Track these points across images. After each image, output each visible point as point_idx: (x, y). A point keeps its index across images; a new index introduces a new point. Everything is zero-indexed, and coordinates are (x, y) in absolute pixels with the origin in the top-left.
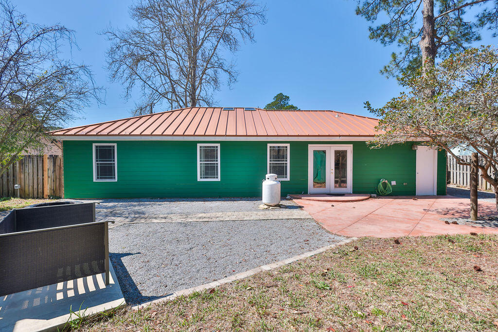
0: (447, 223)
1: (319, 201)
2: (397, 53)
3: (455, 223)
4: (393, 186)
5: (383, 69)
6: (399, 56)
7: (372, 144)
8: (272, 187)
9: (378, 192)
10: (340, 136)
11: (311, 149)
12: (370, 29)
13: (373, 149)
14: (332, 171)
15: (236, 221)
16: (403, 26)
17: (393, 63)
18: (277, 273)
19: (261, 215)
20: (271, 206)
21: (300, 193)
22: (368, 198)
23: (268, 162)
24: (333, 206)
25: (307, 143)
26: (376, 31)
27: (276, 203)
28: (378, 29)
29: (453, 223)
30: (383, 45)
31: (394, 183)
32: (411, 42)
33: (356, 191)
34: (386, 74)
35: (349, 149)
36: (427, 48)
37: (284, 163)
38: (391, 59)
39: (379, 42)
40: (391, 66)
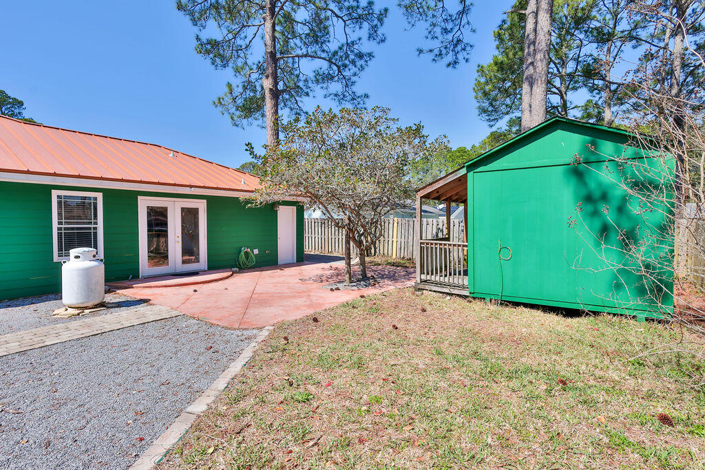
0: (332, 290)
1: (166, 286)
2: (234, 86)
3: (338, 289)
4: (256, 255)
5: (217, 101)
6: (236, 89)
7: (248, 201)
8: (87, 272)
9: (239, 264)
10: (191, 186)
11: (143, 204)
12: (198, 38)
13: (249, 208)
14: (177, 239)
15: (29, 353)
16: (237, 51)
17: (229, 95)
18: (225, 408)
19: (79, 329)
20: (86, 308)
21: (126, 278)
22: (232, 275)
23: (55, 225)
24: (195, 291)
25: (134, 195)
26: (205, 44)
27: (96, 302)
28: (209, 42)
29: (336, 289)
30: (213, 67)
31: (256, 251)
32: (250, 76)
33: (213, 267)
34: (220, 109)
35: (202, 206)
36: (271, 90)
37: (90, 228)
38: (227, 90)
39: (209, 61)
40: (226, 99)
